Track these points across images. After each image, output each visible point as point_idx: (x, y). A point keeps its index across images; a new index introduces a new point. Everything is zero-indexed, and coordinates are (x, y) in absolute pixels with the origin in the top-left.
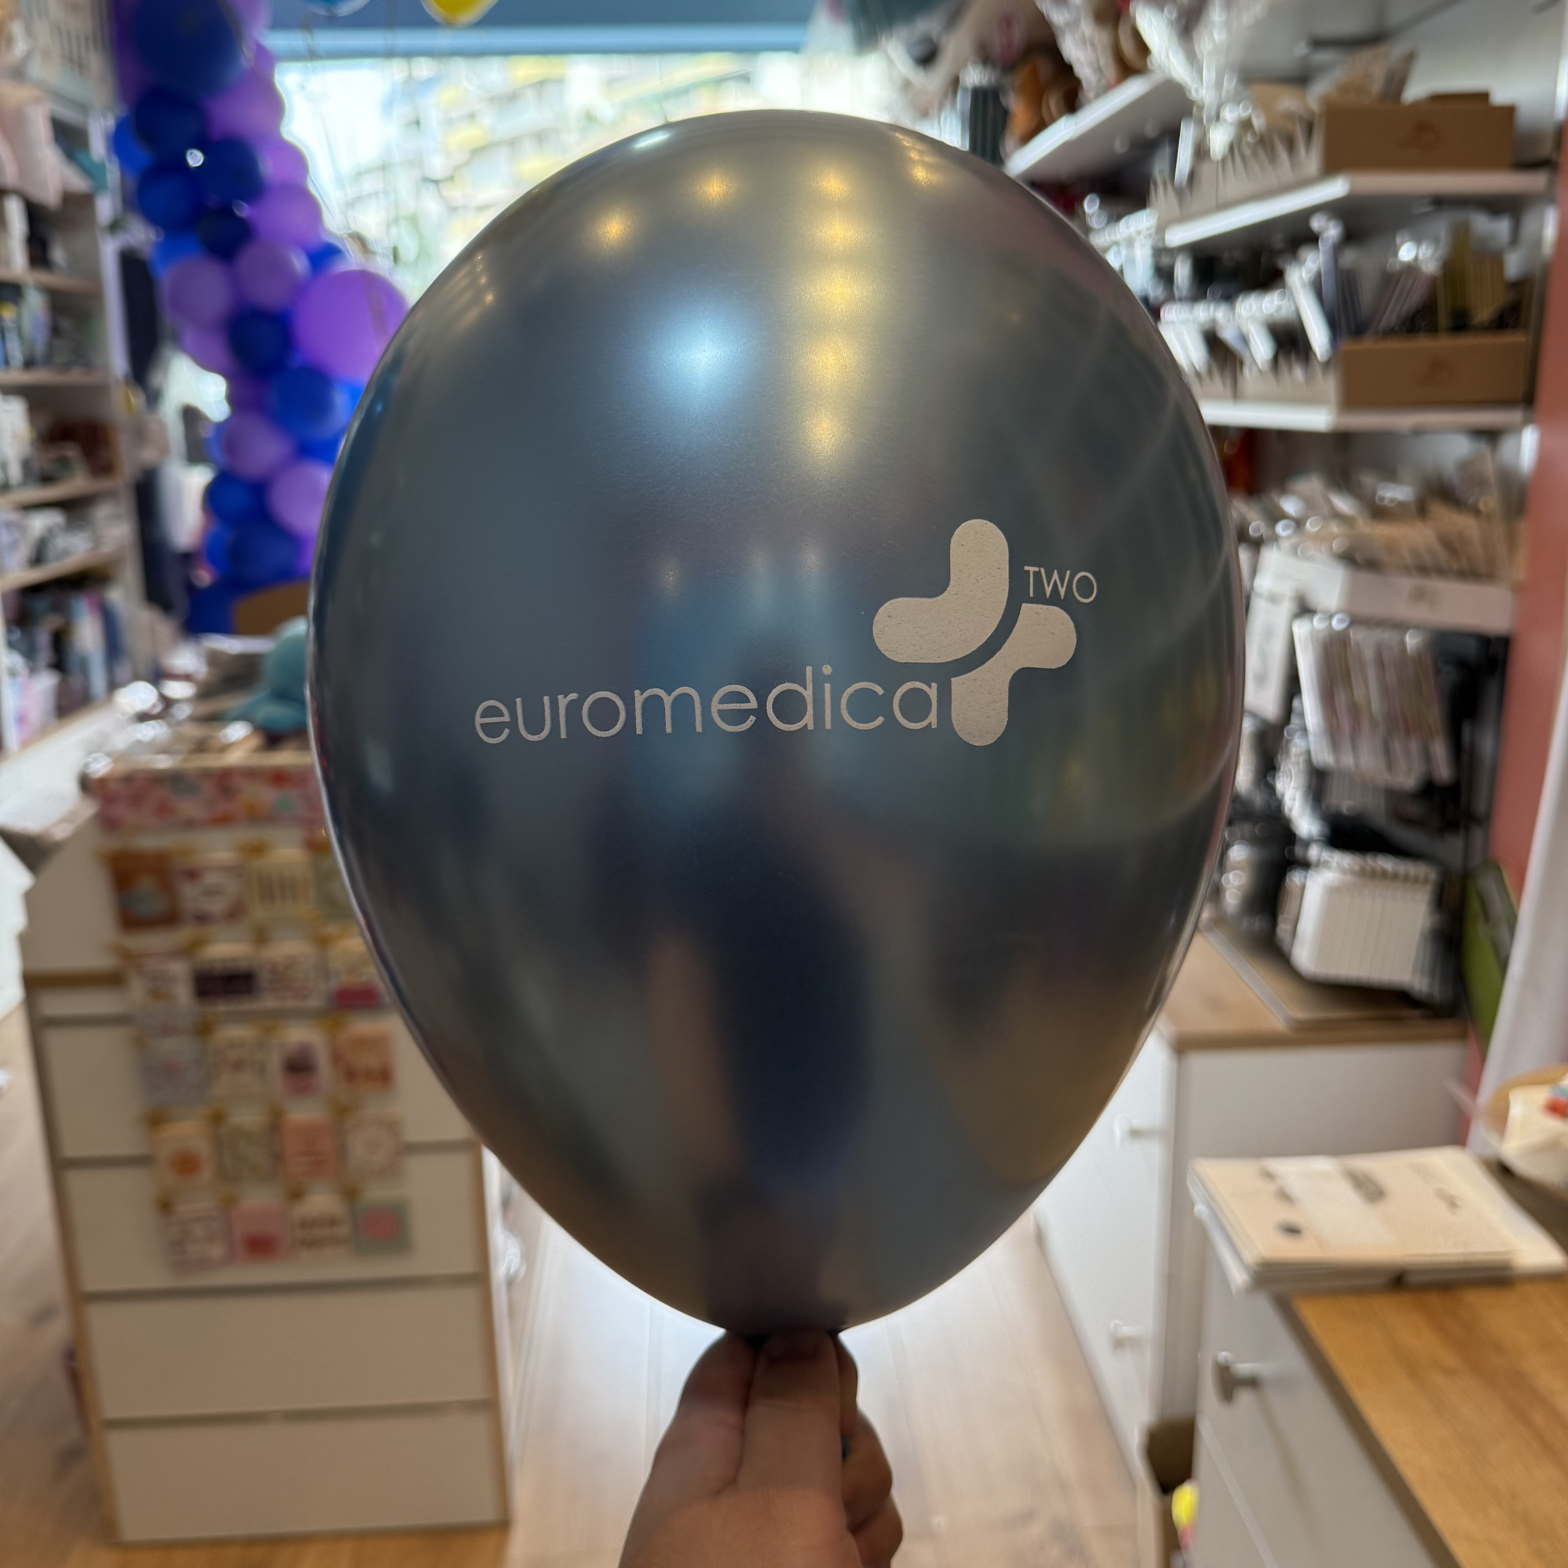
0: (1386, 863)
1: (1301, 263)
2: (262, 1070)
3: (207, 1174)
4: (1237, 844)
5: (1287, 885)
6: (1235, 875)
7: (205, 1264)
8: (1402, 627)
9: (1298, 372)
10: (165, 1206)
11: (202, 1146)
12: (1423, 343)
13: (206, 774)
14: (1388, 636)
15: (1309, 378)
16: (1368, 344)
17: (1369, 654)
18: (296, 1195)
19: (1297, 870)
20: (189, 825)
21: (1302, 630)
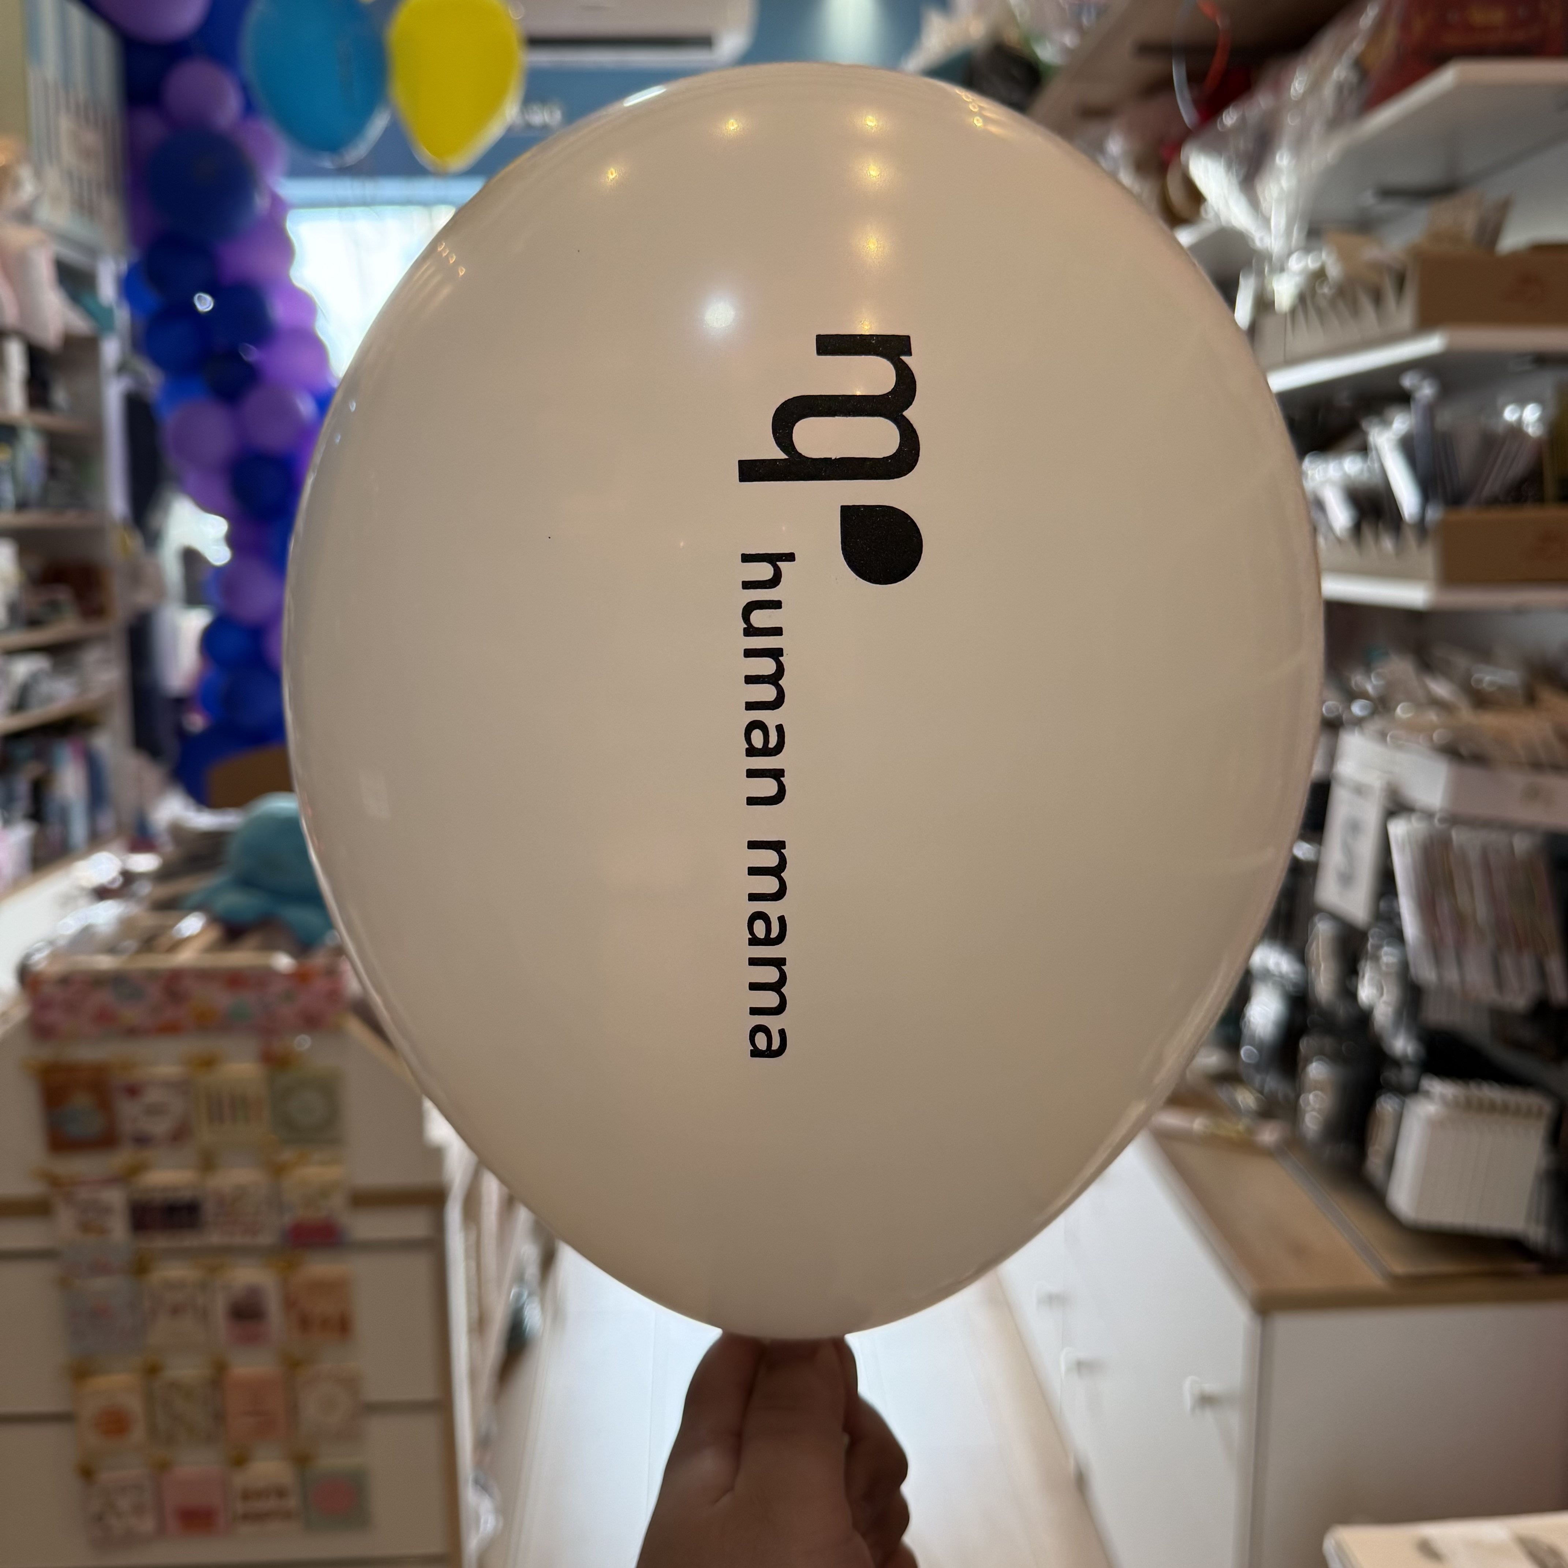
0: (1491, 1093)
1: (1386, 423)
2: (204, 1315)
3: (138, 1434)
4: (1316, 1061)
5: (1377, 1112)
6: (1316, 1096)
7: (130, 1539)
8: (1508, 827)
9: (1388, 544)
10: (87, 1473)
11: (134, 1404)
12: (1530, 514)
13: (152, 975)
14: (1496, 838)
15: (1400, 549)
16: (1468, 514)
17: (1474, 857)
18: (240, 1461)
19: (1389, 1094)
20: (132, 1032)
21: (1398, 829)
